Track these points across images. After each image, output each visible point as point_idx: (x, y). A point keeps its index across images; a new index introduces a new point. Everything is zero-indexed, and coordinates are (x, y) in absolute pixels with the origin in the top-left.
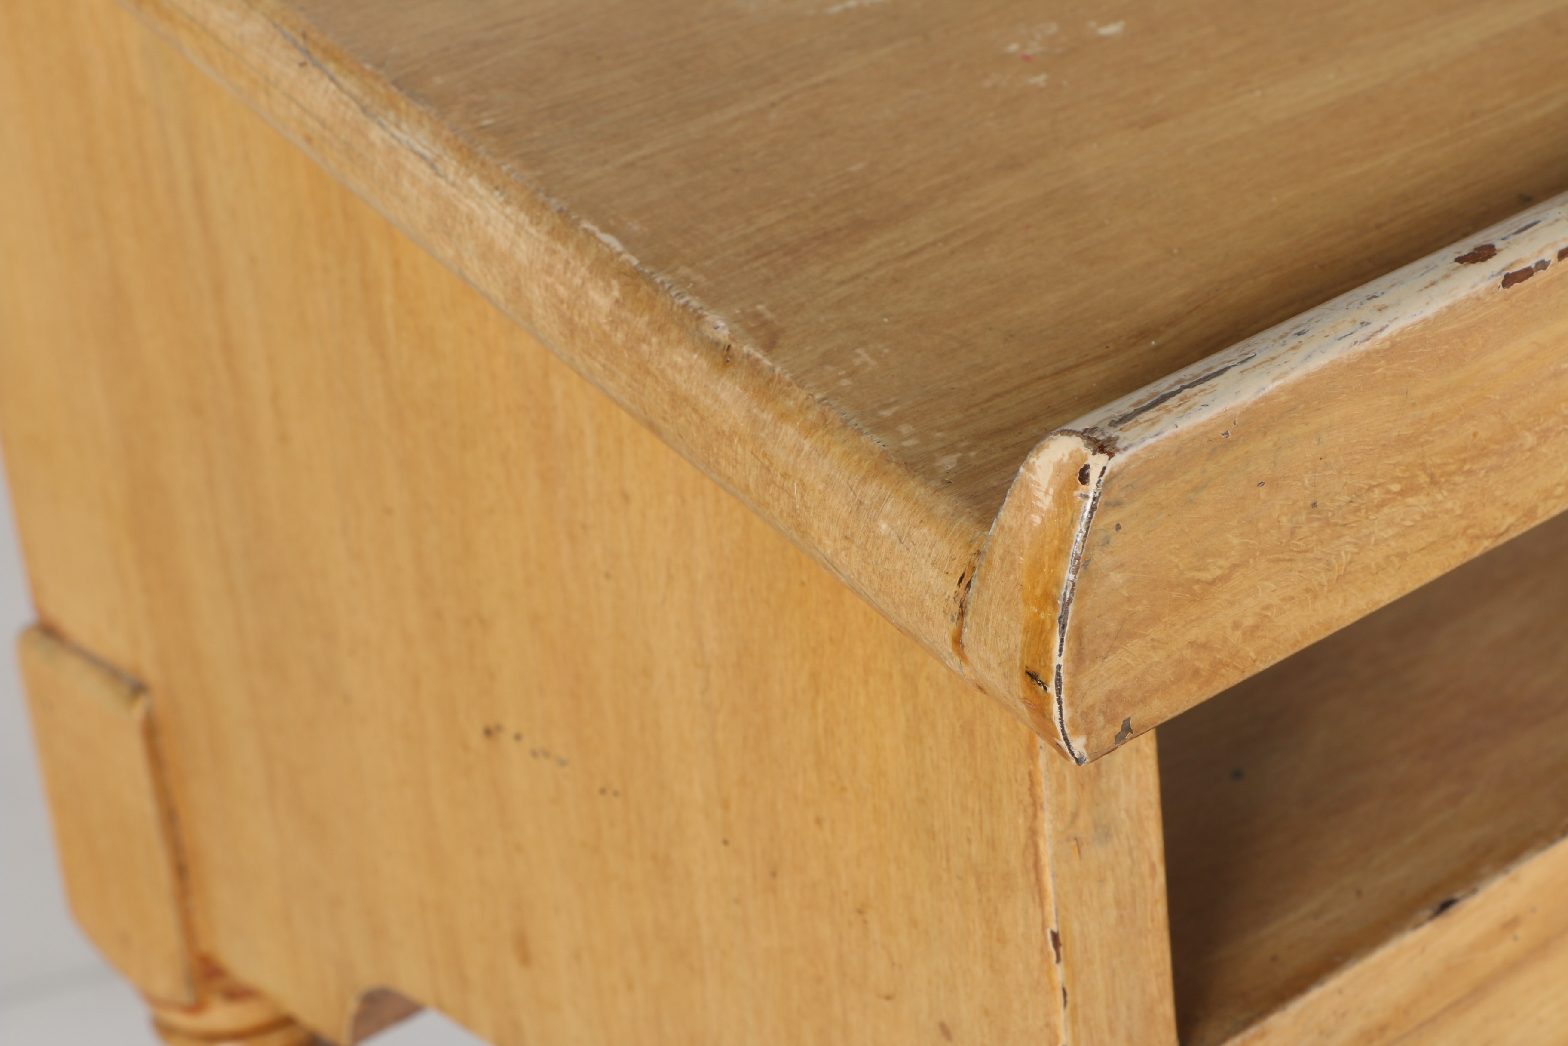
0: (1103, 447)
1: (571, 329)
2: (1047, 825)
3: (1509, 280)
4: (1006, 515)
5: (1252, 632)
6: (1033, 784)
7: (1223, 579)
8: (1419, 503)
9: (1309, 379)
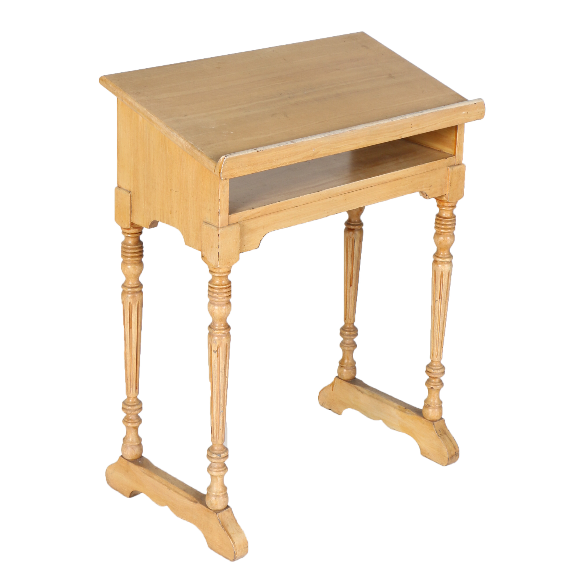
0: (226, 157)
1: (187, 148)
2: (220, 190)
3: (258, 151)
4: (219, 161)
5: (236, 174)
6: (219, 186)
7: (234, 169)
8: (250, 167)
9: (241, 155)
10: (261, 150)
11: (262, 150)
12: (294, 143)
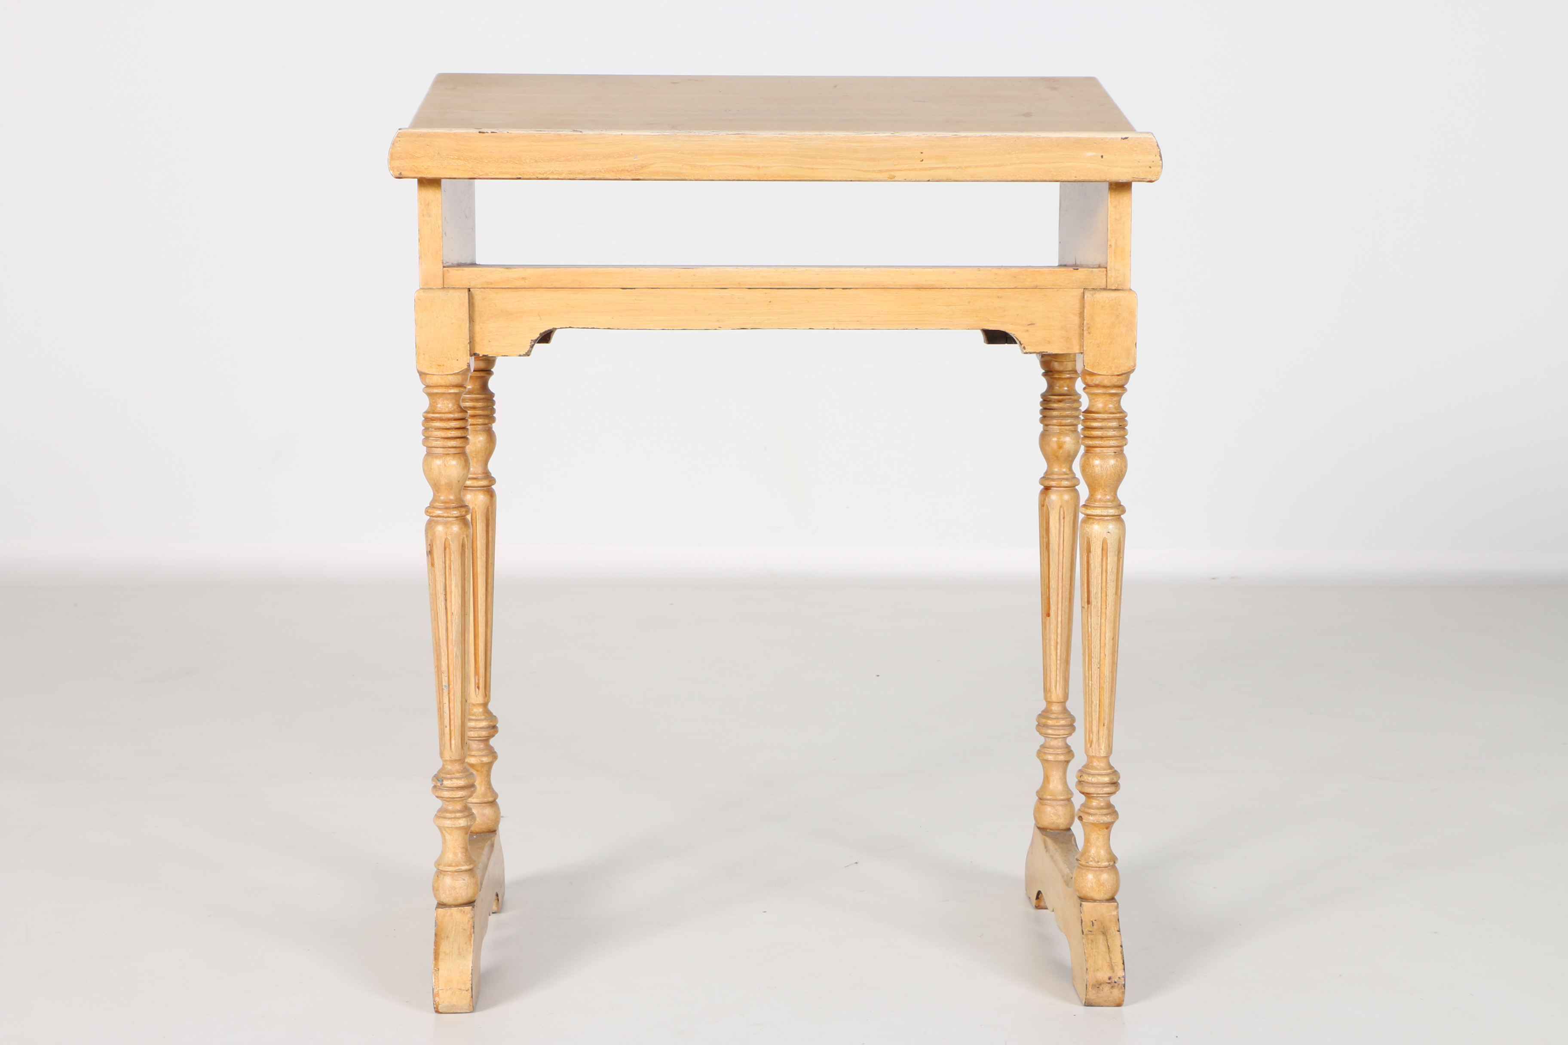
7: (420, 157)
8: (461, 162)
10: (489, 132)
11: (492, 132)
12: (580, 133)
